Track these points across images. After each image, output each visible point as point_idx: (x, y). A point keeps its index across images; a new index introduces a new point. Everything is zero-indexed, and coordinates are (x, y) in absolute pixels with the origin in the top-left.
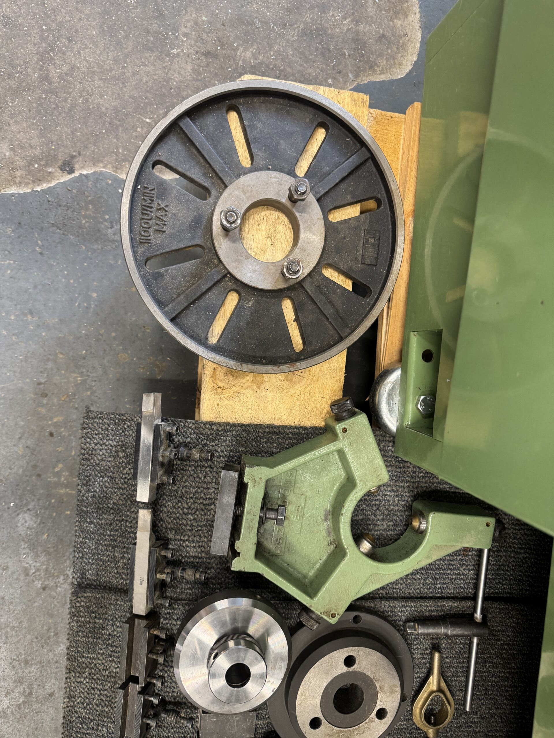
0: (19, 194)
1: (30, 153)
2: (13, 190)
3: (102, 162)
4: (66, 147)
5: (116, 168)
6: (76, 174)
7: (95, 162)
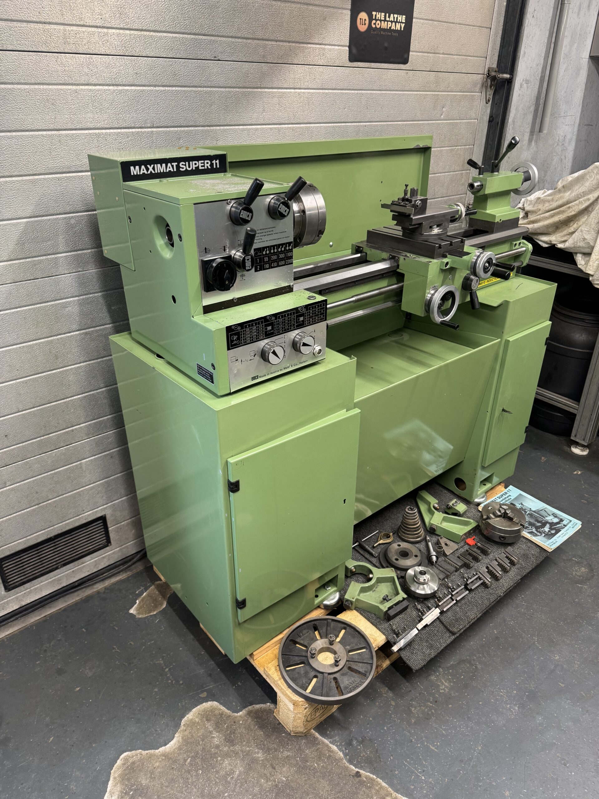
0: (383, 781)
1: (367, 791)
2: (384, 784)
3: (345, 766)
4: (352, 782)
5: (342, 759)
6: (357, 770)
7: (347, 768)
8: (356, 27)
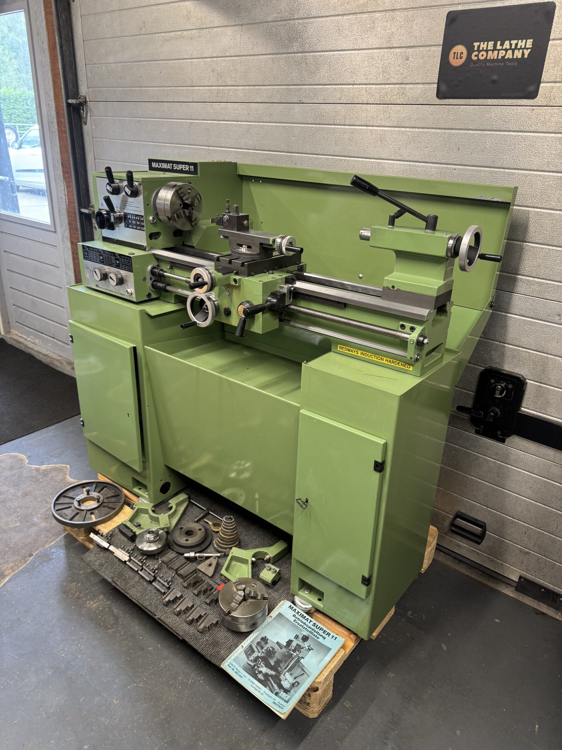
2: (20, 568)
8: (449, 63)
